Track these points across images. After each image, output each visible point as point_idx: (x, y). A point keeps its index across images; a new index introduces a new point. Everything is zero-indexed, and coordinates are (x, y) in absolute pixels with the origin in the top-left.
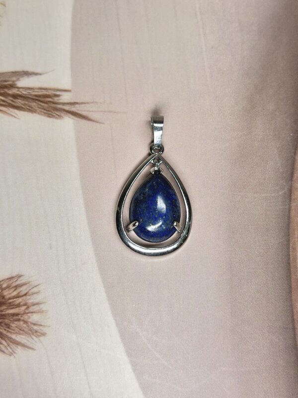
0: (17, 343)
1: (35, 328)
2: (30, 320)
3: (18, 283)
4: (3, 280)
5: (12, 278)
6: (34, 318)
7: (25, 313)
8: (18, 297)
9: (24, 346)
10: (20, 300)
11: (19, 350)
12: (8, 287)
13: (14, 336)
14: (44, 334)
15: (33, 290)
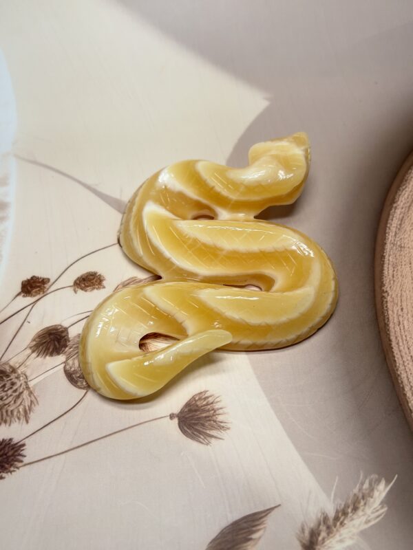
0: (212, 436)
1: (222, 424)
2: (218, 420)
3: (206, 395)
4: (196, 395)
5: (201, 393)
6: (220, 418)
7: (213, 415)
8: (207, 404)
9: (216, 437)
10: (209, 407)
11: (213, 441)
12: (200, 399)
13: (208, 432)
14: (228, 429)
15: (216, 400)
